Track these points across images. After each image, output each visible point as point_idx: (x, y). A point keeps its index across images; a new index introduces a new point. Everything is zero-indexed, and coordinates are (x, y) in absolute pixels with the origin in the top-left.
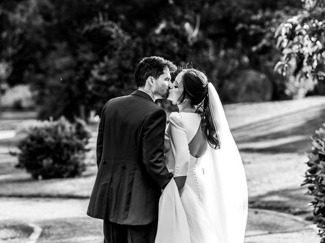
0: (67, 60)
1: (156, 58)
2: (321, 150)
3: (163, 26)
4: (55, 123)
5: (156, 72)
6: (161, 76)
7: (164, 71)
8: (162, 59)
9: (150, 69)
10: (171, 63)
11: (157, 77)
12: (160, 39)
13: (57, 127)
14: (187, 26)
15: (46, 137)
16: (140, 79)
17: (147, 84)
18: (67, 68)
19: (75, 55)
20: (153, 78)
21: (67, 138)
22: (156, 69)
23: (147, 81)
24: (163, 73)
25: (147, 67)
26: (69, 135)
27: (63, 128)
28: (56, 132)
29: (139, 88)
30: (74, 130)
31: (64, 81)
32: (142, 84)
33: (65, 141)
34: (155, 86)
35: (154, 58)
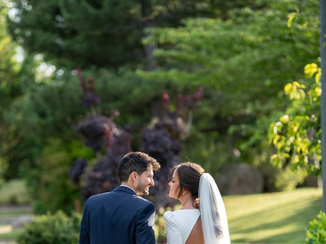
0: (62, 156)
1: (141, 154)
2: (315, 241)
3: (155, 121)
4: (53, 218)
5: (140, 168)
6: (144, 173)
7: (148, 168)
8: (147, 156)
9: (135, 164)
10: (155, 160)
11: (140, 173)
12: (153, 135)
13: (54, 221)
14: (180, 121)
15: (44, 231)
16: (124, 173)
17: (130, 179)
18: (62, 164)
19: (69, 151)
20: (136, 173)
21: (65, 232)
22: (140, 165)
23: (130, 176)
24: (146, 170)
25: (132, 162)
26: (66, 229)
27: (61, 222)
28: (54, 226)
29: (123, 183)
30: (71, 224)
31: (59, 177)
32: (125, 179)
33: (62, 235)
34: (137, 181)
35: (140, 154)
